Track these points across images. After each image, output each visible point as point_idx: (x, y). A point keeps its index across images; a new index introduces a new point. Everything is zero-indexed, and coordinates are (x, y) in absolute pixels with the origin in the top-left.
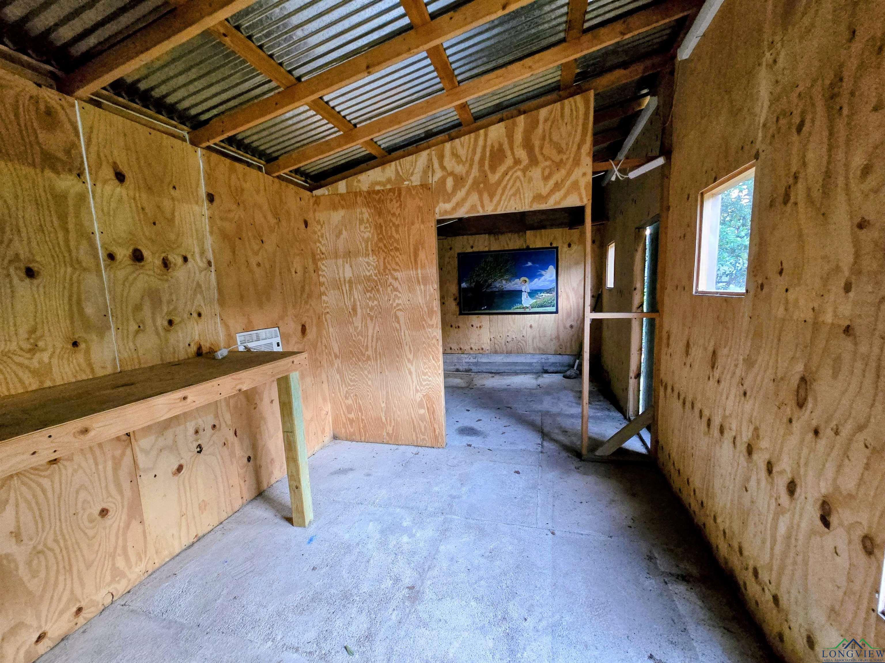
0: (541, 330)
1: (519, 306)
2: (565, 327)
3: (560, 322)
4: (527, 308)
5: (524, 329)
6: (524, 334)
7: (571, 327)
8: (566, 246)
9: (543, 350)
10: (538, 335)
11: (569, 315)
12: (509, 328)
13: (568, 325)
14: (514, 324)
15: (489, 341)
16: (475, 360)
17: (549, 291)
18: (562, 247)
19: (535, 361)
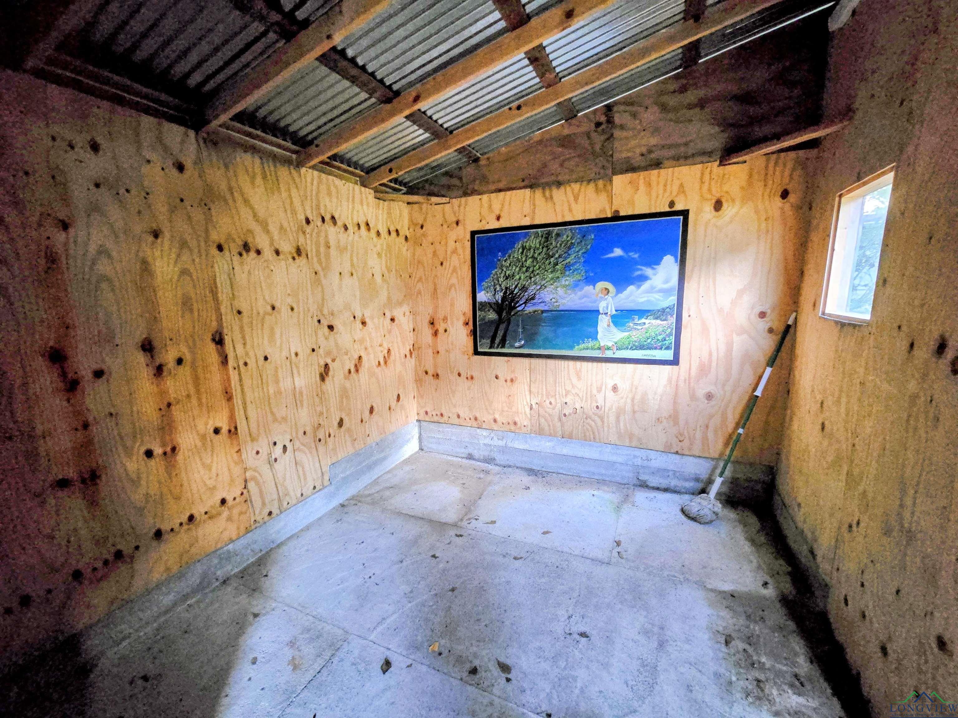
0: (638, 397)
1: (591, 344)
2: (693, 397)
3: (681, 384)
4: (609, 349)
5: (599, 390)
6: (600, 403)
7: (709, 396)
8: (709, 207)
9: (639, 440)
10: (628, 408)
11: (704, 370)
12: (569, 388)
13: (701, 392)
14: (579, 378)
15: (528, 410)
16: (501, 443)
17: (661, 314)
18: (700, 211)
19: (620, 459)
